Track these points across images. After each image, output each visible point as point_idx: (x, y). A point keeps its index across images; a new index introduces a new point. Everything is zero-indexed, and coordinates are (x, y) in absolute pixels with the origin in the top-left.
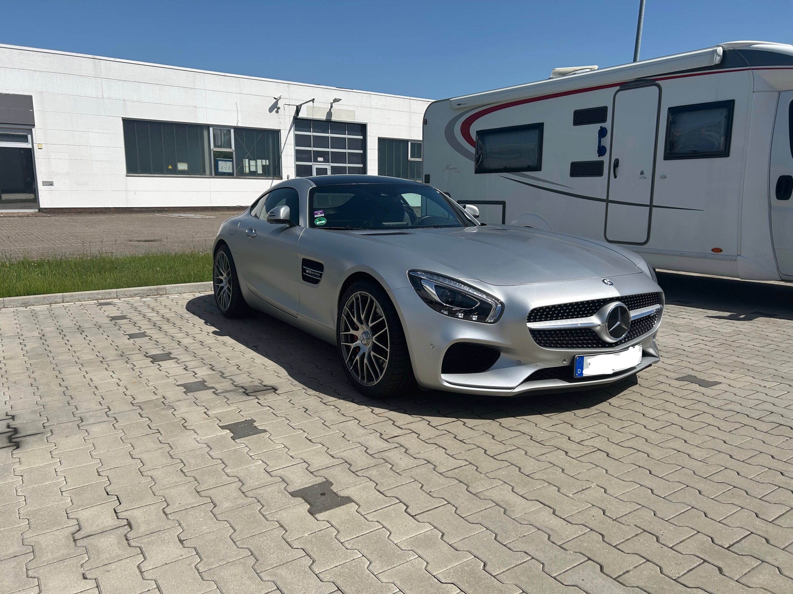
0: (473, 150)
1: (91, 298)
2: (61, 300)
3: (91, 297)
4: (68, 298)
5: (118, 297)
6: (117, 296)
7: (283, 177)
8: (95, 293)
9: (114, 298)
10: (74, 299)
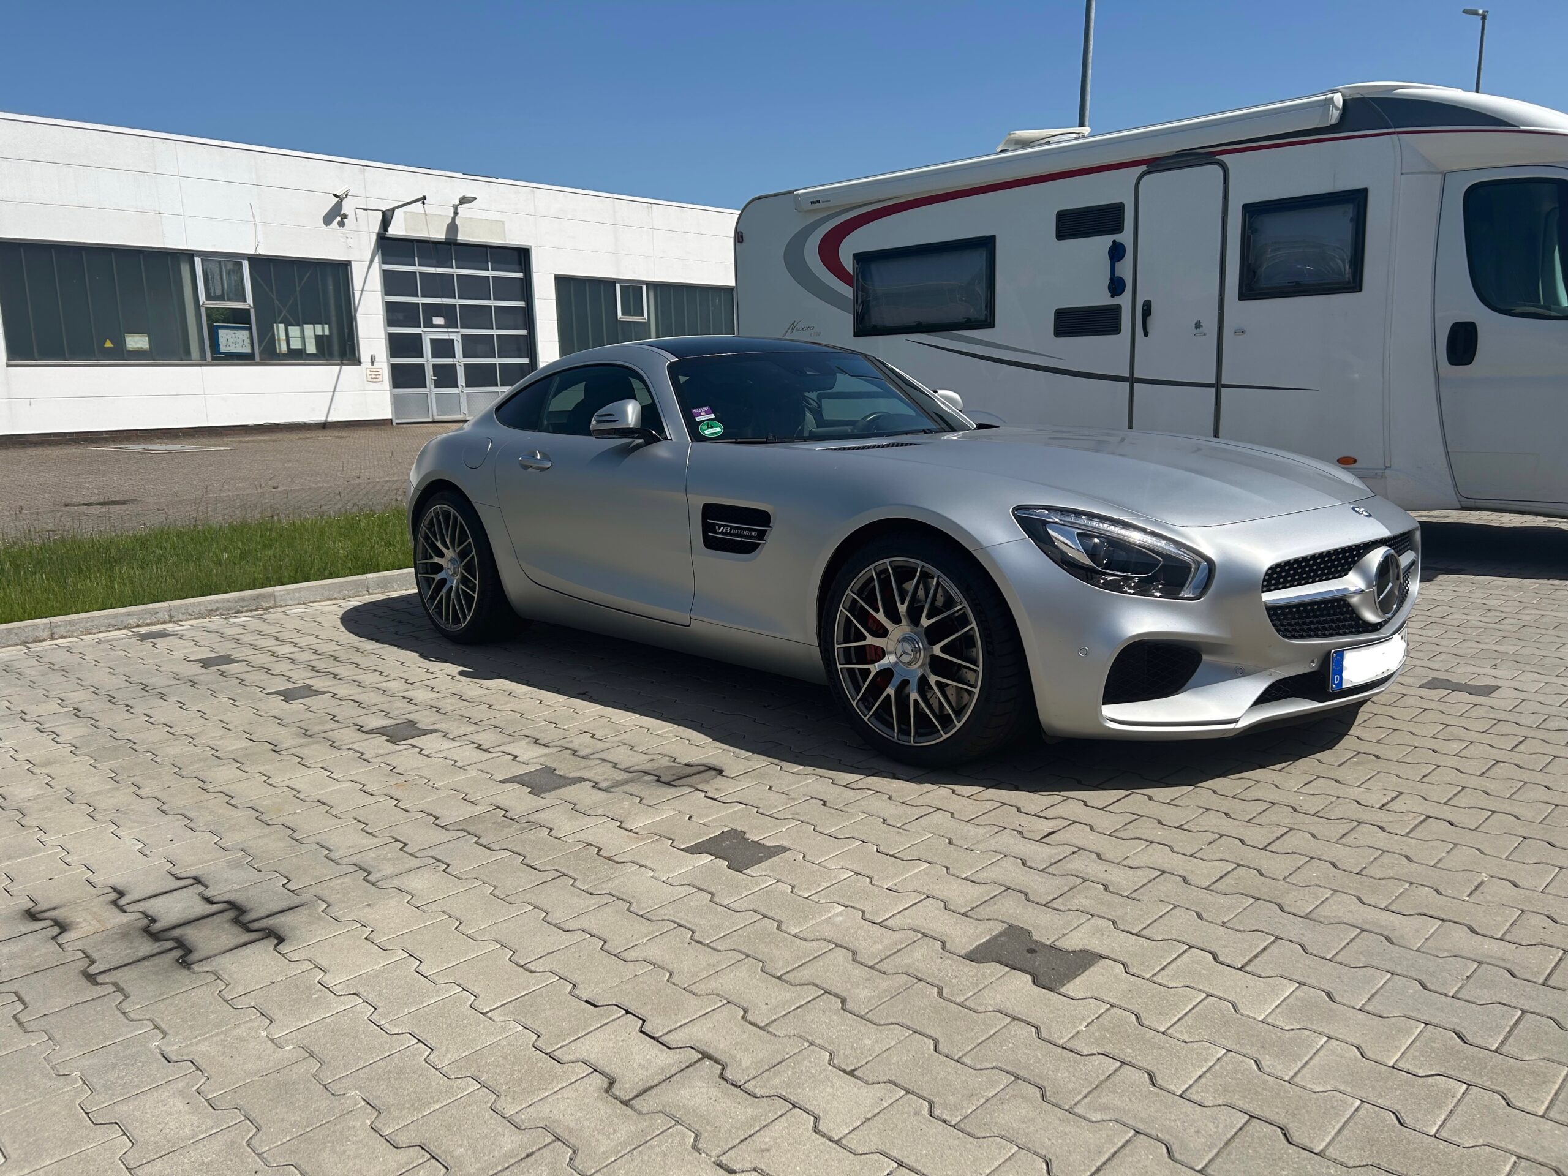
0: (847, 291)
1: (113, 626)
2: (47, 633)
3: (113, 622)
4: (62, 628)
5: (174, 619)
6: (171, 617)
7: (362, 360)
8: (123, 614)
9: (165, 622)
10: (76, 630)
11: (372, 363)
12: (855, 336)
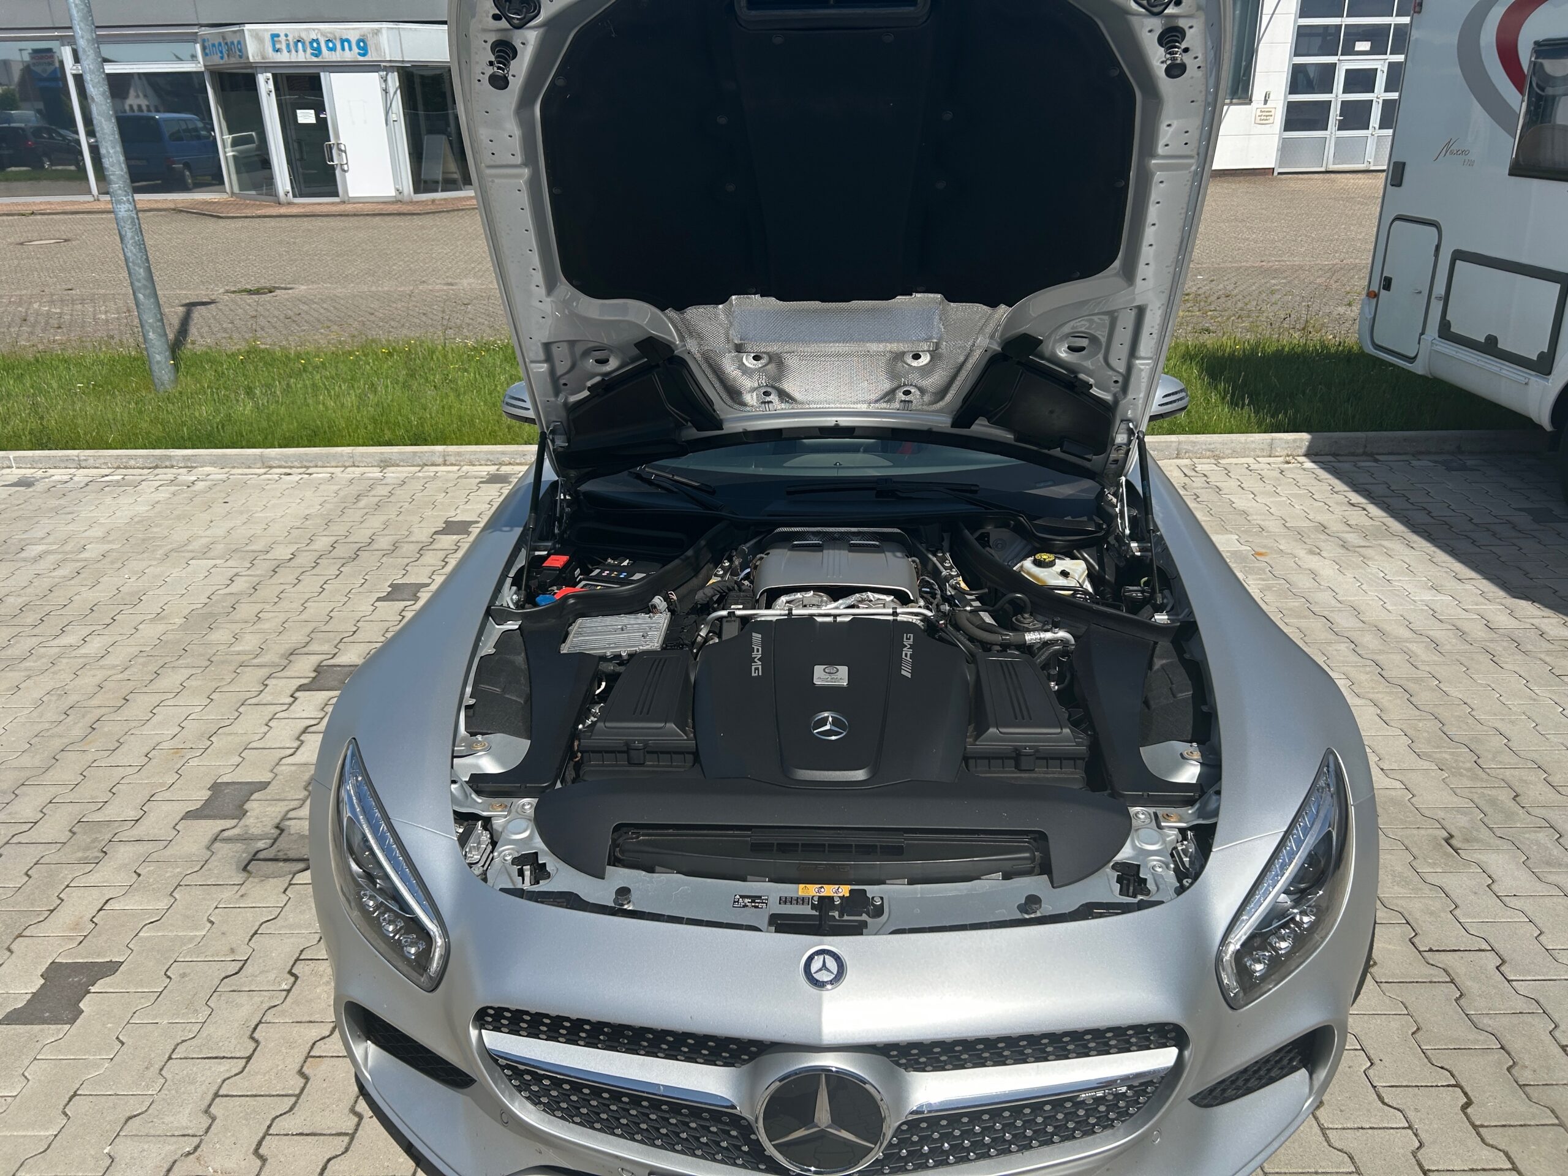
4: (452, 457)
7: (1254, 98)
10: (463, 461)
11: (1266, 102)
12: (1510, 174)
